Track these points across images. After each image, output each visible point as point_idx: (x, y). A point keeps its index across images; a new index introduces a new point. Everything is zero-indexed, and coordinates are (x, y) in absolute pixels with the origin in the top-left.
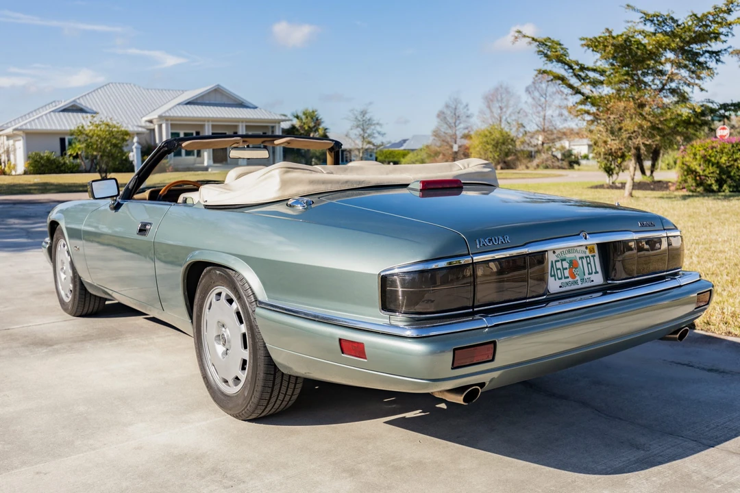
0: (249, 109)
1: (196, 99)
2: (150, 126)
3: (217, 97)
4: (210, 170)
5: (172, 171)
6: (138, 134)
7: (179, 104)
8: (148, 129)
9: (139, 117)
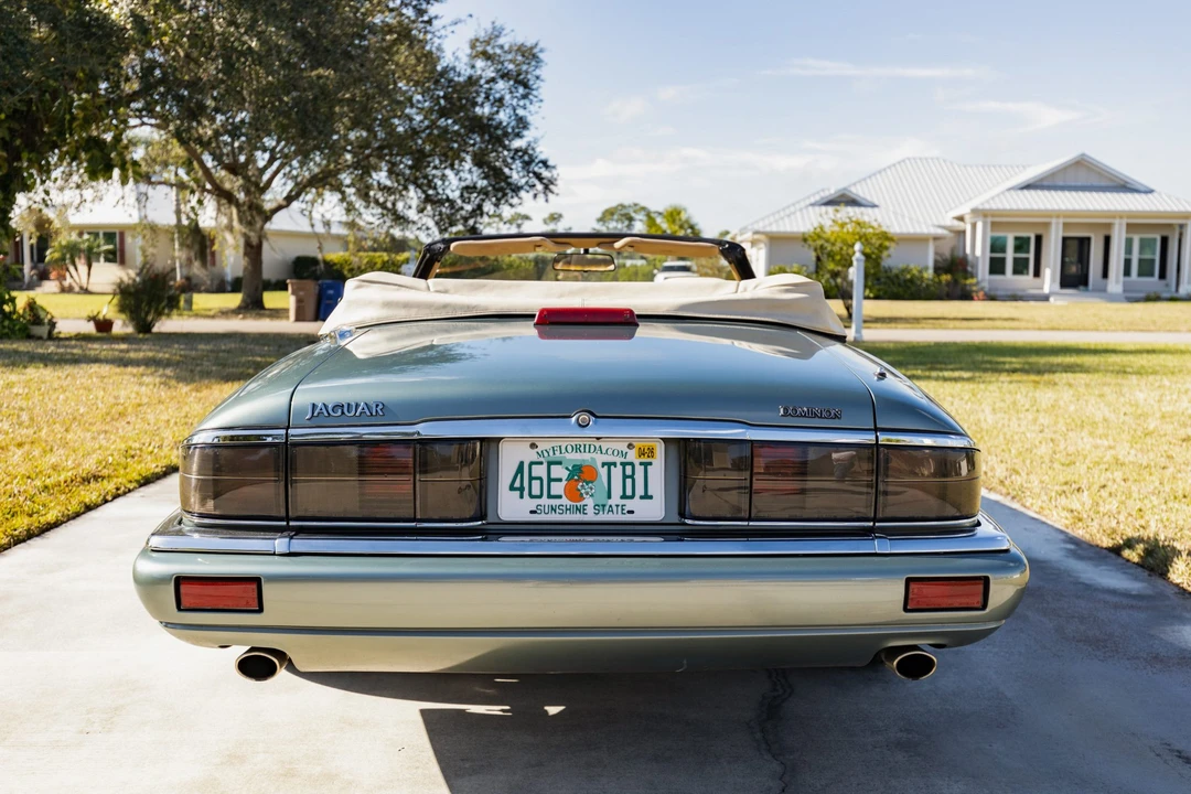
0: (1136, 195)
1: (1042, 180)
2: (957, 224)
3: (1082, 174)
4: (1052, 299)
5: (984, 300)
6: (936, 238)
7: (1009, 189)
8: (951, 231)
9: (943, 211)
